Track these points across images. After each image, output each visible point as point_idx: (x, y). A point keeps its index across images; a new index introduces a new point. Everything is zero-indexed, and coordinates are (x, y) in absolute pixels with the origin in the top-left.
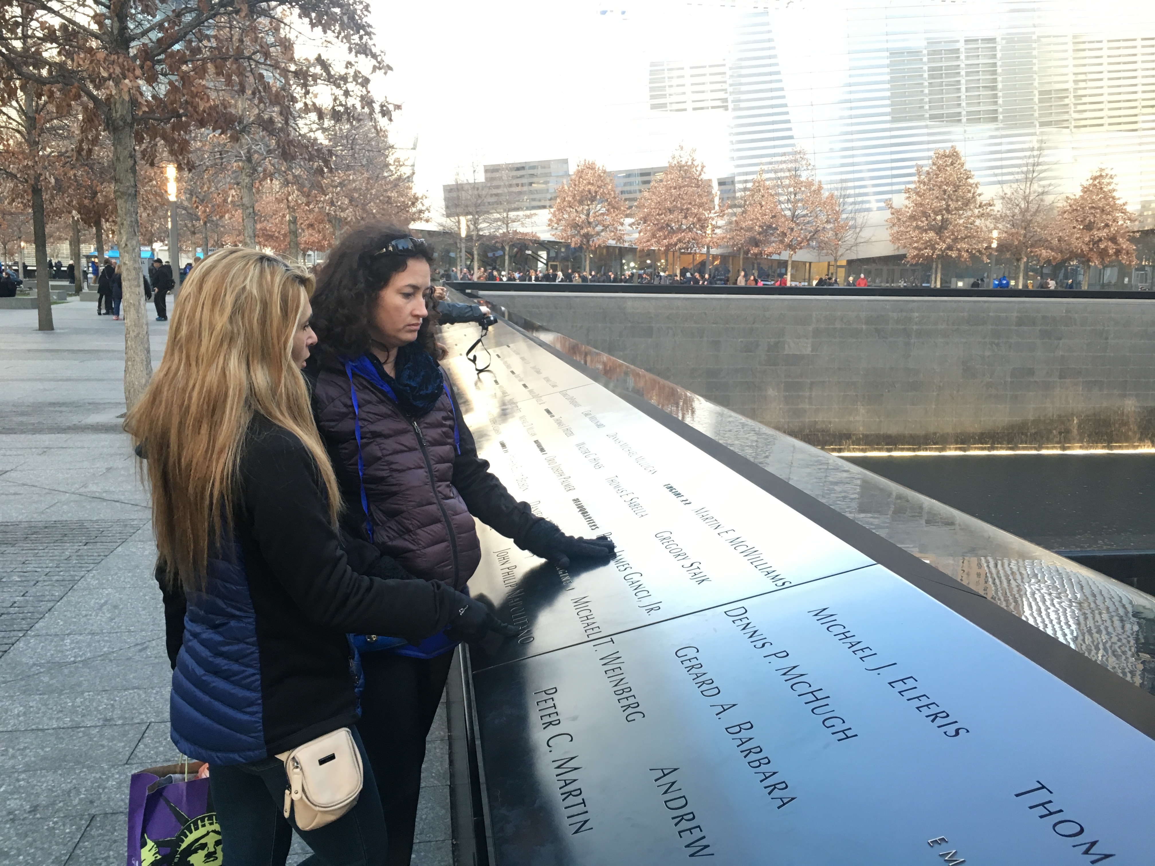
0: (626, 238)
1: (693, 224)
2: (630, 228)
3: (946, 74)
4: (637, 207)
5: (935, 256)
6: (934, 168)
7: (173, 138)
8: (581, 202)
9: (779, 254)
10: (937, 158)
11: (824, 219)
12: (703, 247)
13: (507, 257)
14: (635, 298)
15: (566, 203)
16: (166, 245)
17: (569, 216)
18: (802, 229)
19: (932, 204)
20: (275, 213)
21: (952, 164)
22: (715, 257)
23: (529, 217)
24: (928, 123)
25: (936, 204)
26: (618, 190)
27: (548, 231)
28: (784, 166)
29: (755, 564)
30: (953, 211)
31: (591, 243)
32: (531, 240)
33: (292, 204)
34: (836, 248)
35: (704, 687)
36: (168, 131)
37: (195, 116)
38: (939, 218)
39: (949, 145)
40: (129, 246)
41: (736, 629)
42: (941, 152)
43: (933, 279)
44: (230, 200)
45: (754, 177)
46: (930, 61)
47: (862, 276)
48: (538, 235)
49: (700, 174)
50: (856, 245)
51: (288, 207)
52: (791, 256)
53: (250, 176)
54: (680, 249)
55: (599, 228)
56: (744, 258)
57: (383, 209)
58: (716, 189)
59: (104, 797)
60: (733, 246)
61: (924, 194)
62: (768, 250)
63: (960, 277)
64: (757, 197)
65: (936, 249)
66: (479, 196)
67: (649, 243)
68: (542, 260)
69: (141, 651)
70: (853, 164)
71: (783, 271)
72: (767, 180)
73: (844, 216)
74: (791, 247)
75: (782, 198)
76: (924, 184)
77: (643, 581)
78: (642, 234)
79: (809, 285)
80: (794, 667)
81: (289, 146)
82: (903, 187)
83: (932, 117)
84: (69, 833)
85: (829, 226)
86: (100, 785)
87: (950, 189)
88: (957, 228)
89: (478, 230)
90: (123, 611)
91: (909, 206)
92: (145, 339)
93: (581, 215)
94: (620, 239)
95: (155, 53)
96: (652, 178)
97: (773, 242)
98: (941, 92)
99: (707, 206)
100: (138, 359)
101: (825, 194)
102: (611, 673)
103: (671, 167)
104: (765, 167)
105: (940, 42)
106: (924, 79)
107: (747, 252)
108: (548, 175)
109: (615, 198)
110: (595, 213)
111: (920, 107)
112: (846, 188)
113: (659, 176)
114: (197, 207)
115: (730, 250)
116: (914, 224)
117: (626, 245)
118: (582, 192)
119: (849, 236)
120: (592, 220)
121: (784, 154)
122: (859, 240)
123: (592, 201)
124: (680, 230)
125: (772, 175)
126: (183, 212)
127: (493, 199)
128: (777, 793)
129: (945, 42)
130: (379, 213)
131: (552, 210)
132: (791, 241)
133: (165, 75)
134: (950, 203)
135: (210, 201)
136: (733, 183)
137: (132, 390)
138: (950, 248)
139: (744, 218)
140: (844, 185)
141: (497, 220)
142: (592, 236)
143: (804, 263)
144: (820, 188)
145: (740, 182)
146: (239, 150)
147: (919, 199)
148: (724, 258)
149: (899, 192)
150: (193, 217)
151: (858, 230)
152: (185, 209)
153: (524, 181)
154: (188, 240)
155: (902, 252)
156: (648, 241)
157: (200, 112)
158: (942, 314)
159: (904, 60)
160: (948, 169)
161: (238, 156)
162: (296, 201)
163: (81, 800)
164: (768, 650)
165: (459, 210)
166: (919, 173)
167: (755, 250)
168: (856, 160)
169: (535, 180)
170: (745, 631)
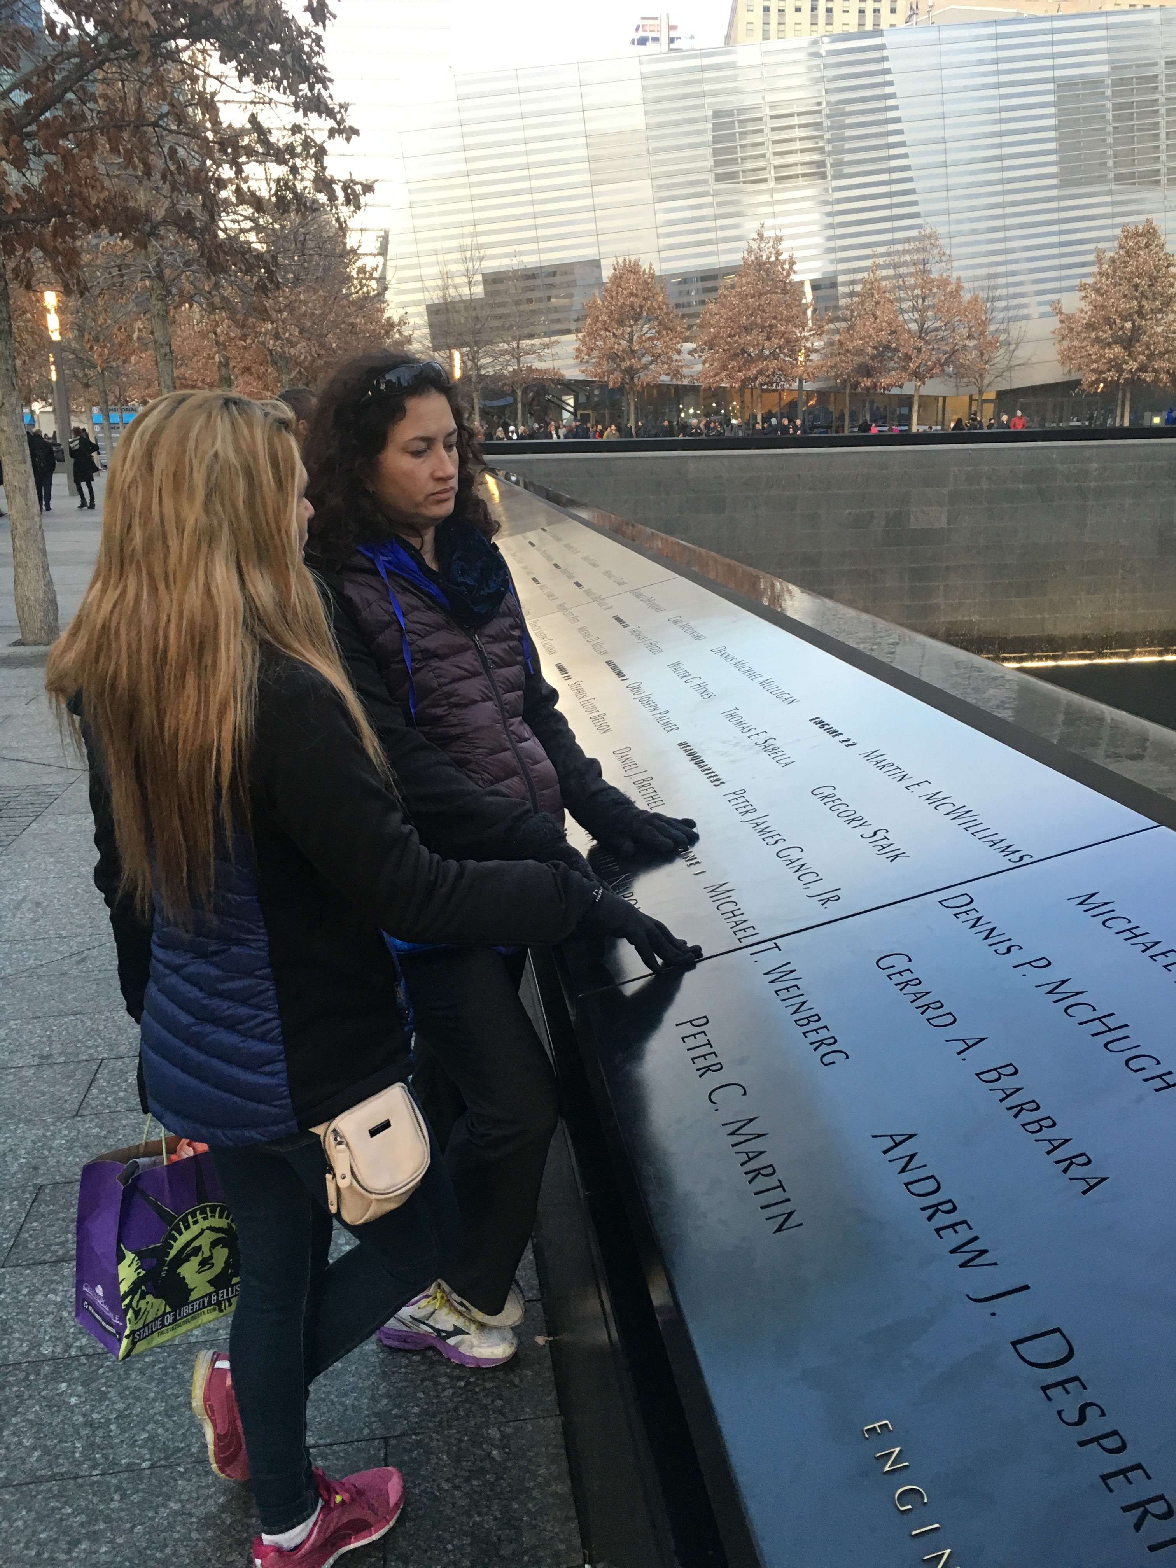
0: (685, 371)
1: (780, 347)
2: (689, 357)
3: (1138, 113)
4: (699, 326)
5: (1122, 381)
6: (1122, 252)
7: (55, 247)
8: (621, 323)
9: (901, 386)
10: (1126, 237)
11: (965, 332)
12: (794, 380)
13: (519, 406)
14: (700, 457)
15: (599, 325)
16: (50, 405)
17: (605, 342)
18: (933, 349)
19: (1118, 305)
20: (196, 352)
21: (1147, 246)
22: (809, 395)
23: (547, 346)
24: (1113, 187)
25: (1123, 305)
26: (672, 302)
27: (575, 366)
28: (908, 257)
29: (972, 830)
30: (1147, 314)
31: (636, 380)
32: (552, 380)
33: (222, 339)
34: (981, 375)
35: (931, 1013)
36: (47, 237)
37: (86, 212)
38: (1128, 325)
39: (1143, 218)
40: (7, 405)
41: (961, 926)
42: (1132, 229)
43: (1119, 414)
44: (135, 336)
45: (865, 275)
46: (1115, 95)
47: (1019, 413)
48: (562, 372)
49: (788, 275)
50: (1009, 368)
51: (217, 343)
52: (917, 389)
53: (161, 300)
54: (761, 385)
55: (647, 359)
56: (850, 394)
57: (347, 343)
58: (809, 296)
59: (52, 1161)
60: (836, 376)
61: (1107, 291)
62: (885, 381)
63: (1157, 412)
64: (869, 305)
65: (1123, 370)
66: (477, 319)
67: (717, 378)
68: (568, 408)
69: (79, 963)
70: (1005, 252)
71: (905, 411)
72: (884, 278)
73: (992, 328)
74: (917, 375)
75: (905, 305)
76: (1107, 276)
77: (806, 858)
78: (707, 365)
79: (943, 429)
80: (1064, 982)
81: (217, 253)
82: (1077, 282)
83: (1118, 178)
84: (10, 1211)
85: (971, 343)
86: (45, 1144)
87: (1144, 283)
88: (1155, 338)
89: (479, 369)
90: (49, 909)
91: (1086, 309)
92: (39, 536)
93: (621, 342)
94: (676, 373)
95: (24, 122)
96: (720, 283)
97: (893, 369)
98: (1131, 140)
99: (797, 321)
100: (30, 565)
101: (966, 297)
102: (784, 994)
103: (746, 265)
104: (881, 261)
105: (1130, 66)
106: (1108, 122)
107: (856, 385)
108: (572, 284)
109: (668, 314)
110: (640, 337)
111: (1101, 164)
112: (996, 287)
113: (729, 280)
114: (91, 348)
115: (831, 383)
116: (1093, 335)
117: (686, 382)
118: (622, 307)
119: (1000, 357)
120: (637, 348)
121: (907, 240)
122: (1013, 363)
123: (636, 320)
124: (761, 357)
125: (891, 272)
126: (71, 356)
127: (498, 323)
128: (1075, 1171)
129: (1138, 66)
130: (340, 348)
131: (580, 335)
132: (918, 367)
133: (39, 154)
134: (1144, 302)
135: (109, 339)
136: (834, 285)
137: (26, 608)
138: (1143, 368)
139: (852, 335)
140: (993, 282)
141: (503, 353)
142: (637, 371)
143: (936, 398)
144: (959, 288)
145: (844, 284)
146: (146, 262)
147: (1099, 298)
148: (822, 395)
149: (1071, 289)
150: (83, 362)
151: (1012, 347)
152: (73, 352)
153: (538, 294)
154: (81, 396)
155: (1075, 376)
156: (716, 375)
157: (92, 207)
158: (1131, 464)
159: (1078, 95)
160: (1142, 253)
161: (145, 270)
162: (227, 334)
163: (20, 1165)
164: (1016, 957)
165: (450, 340)
166: (1099, 261)
167: (867, 382)
168: (1010, 245)
169: (554, 292)
170: (976, 929)
